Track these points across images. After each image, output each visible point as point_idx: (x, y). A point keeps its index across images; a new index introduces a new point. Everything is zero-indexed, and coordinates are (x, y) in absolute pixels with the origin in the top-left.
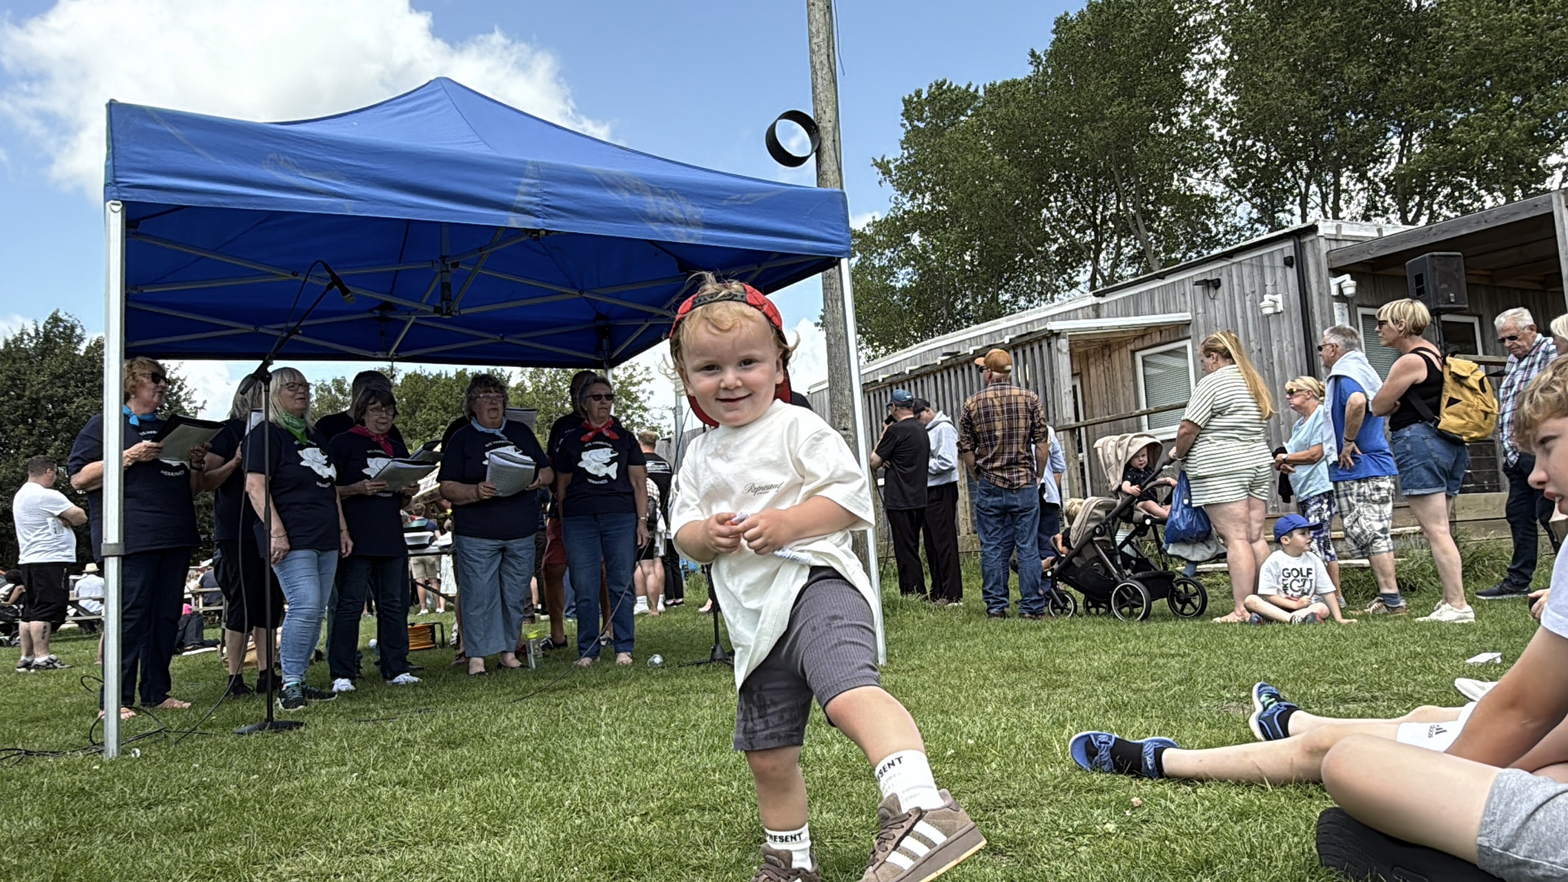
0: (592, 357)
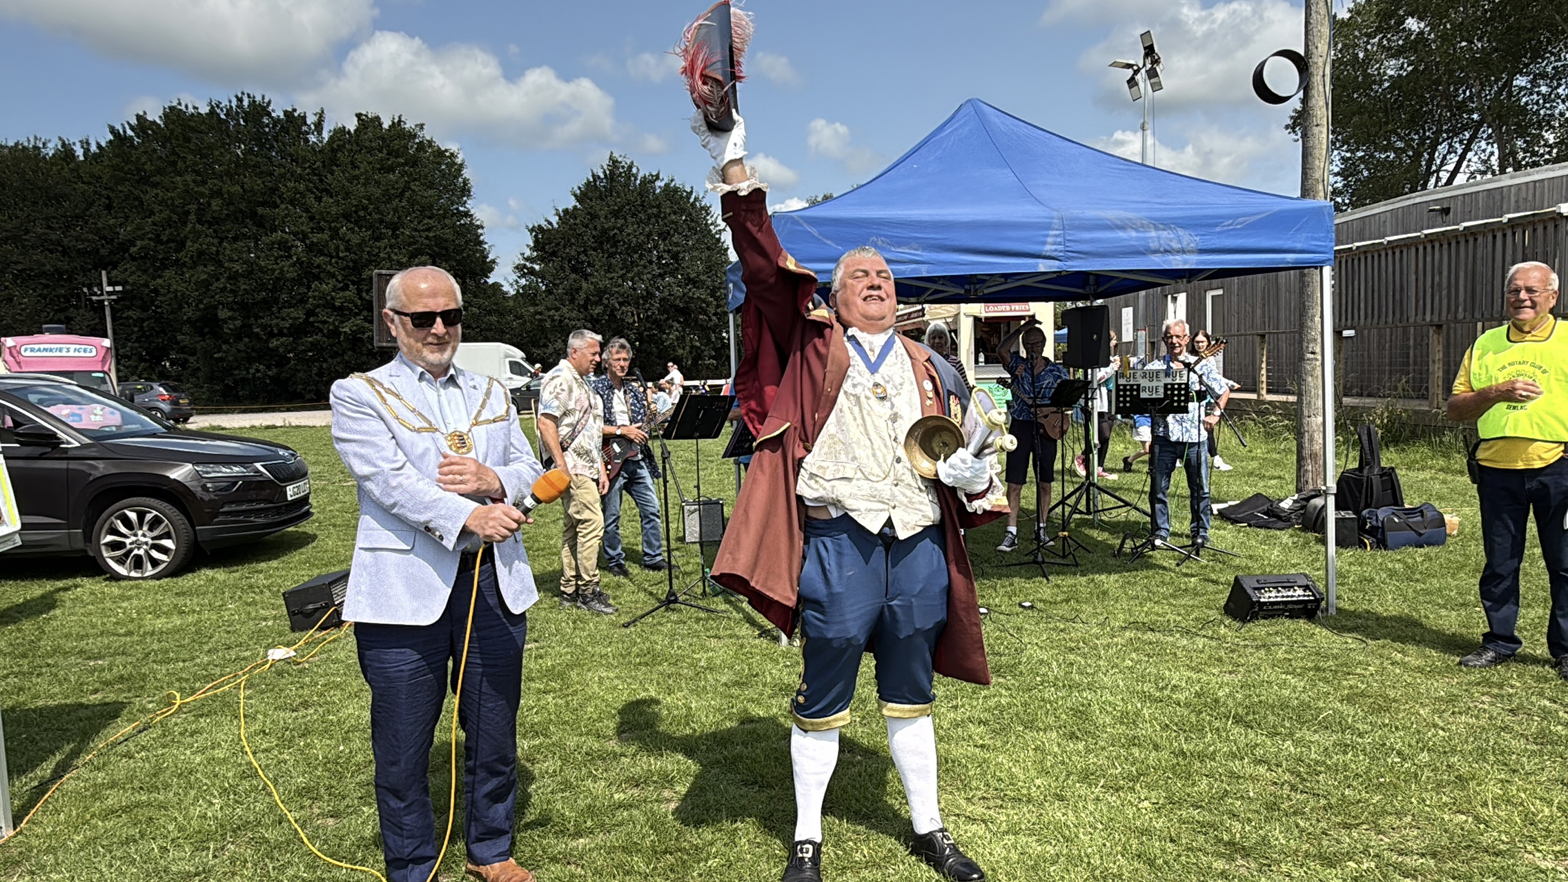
0: (1081, 290)
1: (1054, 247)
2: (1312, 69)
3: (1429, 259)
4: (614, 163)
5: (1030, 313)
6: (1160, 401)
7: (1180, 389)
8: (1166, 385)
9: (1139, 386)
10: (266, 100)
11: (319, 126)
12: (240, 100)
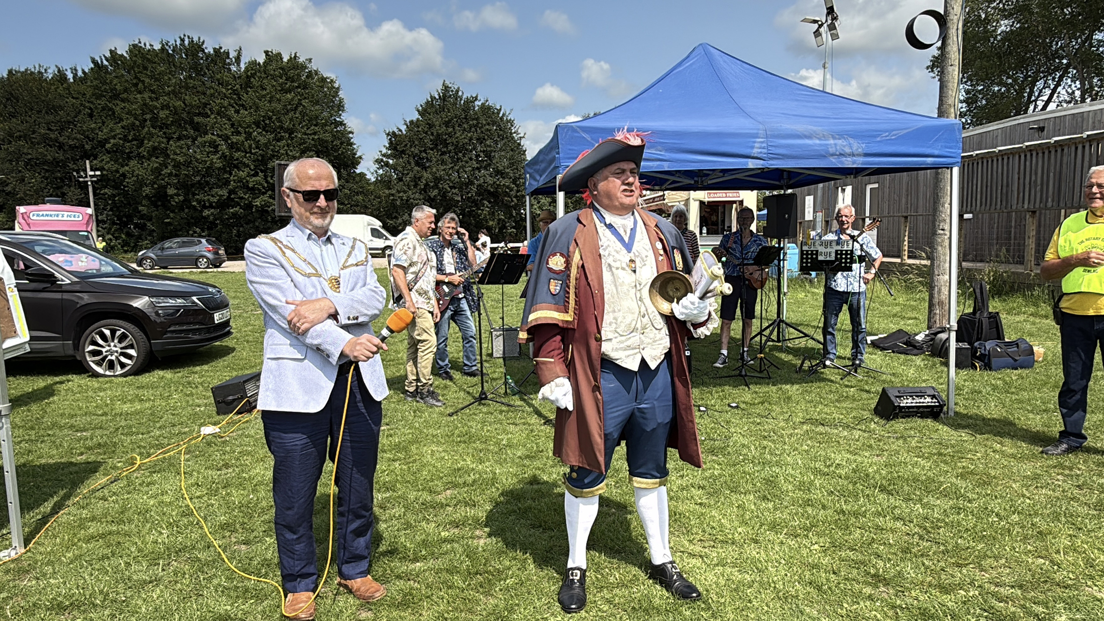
0: (777, 183)
1: (759, 150)
2: (949, 24)
3: (1028, 163)
4: (446, 88)
5: (740, 199)
6: (832, 262)
7: (846, 254)
8: (837, 251)
9: (817, 251)
10: (201, 41)
11: (238, 59)
12: (183, 40)
